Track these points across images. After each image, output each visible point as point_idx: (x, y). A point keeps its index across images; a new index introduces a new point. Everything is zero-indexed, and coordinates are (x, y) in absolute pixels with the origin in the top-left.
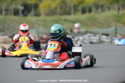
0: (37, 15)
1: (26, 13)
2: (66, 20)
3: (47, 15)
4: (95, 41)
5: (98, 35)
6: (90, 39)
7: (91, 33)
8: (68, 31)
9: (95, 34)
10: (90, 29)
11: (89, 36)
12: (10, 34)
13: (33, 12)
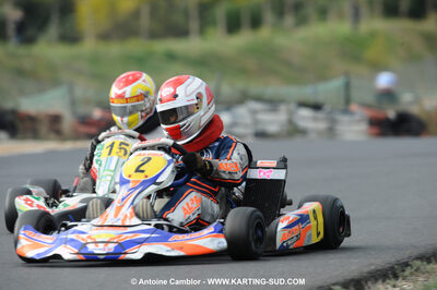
0: (71, 37)
1: (30, 32)
3: (105, 37)
4: (272, 129)
5: (283, 108)
6: (256, 122)
7: (258, 99)
9: (273, 103)
10: (255, 87)
11: (254, 112)
13: (53, 30)
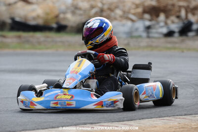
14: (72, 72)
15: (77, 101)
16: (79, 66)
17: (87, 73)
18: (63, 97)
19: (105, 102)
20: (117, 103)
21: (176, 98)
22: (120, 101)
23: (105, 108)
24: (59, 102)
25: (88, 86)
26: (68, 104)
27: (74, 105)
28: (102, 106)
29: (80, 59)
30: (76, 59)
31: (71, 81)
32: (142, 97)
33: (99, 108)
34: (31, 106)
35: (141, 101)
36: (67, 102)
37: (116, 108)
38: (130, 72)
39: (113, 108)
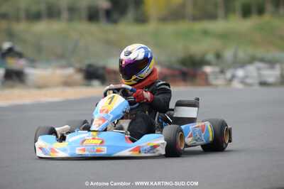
0: (142, 20)
1: (115, 16)
2: (206, 33)
3: (164, 20)
4: (271, 80)
5: (278, 66)
6: (260, 75)
7: (262, 60)
8: (210, 57)
9: (271, 63)
10: (260, 53)
11: (259, 69)
12: (78, 65)
13: (130, 15)
14: (101, 111)
15: (109, 147)
16: (110, 103)
17: (120, 112)
18: (92, 141)
19: (143, 147)
20: (158, 148)
21: (230, 141)
22: (162, 145)
23: (143, 155)
24: (86, 148)
25: (121, 128)
26: (97, 151)
27: (104, 151)
28: (140, 152)
29: (111, 95)
30: (105, 95)
31: (101, 122)
32: (188, 140)
33: (136, 154)
34: (52, 154)
35: (186, 146)
36: (96, 148)
37: (157, 154)
38: (173, 110)
39: (153, 155)
